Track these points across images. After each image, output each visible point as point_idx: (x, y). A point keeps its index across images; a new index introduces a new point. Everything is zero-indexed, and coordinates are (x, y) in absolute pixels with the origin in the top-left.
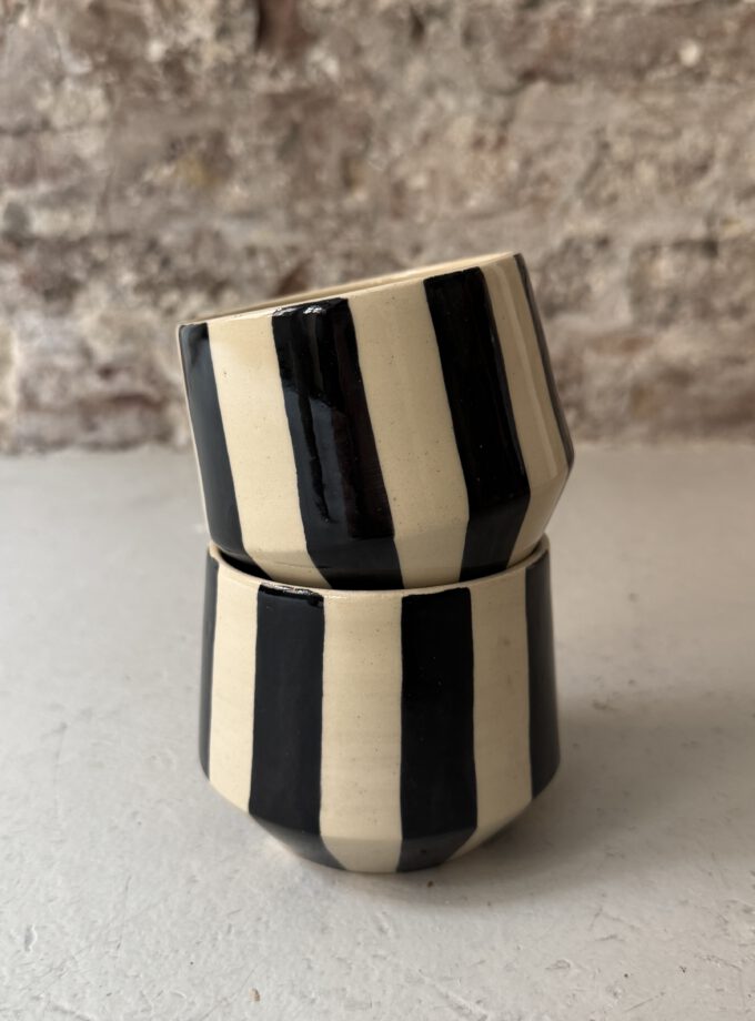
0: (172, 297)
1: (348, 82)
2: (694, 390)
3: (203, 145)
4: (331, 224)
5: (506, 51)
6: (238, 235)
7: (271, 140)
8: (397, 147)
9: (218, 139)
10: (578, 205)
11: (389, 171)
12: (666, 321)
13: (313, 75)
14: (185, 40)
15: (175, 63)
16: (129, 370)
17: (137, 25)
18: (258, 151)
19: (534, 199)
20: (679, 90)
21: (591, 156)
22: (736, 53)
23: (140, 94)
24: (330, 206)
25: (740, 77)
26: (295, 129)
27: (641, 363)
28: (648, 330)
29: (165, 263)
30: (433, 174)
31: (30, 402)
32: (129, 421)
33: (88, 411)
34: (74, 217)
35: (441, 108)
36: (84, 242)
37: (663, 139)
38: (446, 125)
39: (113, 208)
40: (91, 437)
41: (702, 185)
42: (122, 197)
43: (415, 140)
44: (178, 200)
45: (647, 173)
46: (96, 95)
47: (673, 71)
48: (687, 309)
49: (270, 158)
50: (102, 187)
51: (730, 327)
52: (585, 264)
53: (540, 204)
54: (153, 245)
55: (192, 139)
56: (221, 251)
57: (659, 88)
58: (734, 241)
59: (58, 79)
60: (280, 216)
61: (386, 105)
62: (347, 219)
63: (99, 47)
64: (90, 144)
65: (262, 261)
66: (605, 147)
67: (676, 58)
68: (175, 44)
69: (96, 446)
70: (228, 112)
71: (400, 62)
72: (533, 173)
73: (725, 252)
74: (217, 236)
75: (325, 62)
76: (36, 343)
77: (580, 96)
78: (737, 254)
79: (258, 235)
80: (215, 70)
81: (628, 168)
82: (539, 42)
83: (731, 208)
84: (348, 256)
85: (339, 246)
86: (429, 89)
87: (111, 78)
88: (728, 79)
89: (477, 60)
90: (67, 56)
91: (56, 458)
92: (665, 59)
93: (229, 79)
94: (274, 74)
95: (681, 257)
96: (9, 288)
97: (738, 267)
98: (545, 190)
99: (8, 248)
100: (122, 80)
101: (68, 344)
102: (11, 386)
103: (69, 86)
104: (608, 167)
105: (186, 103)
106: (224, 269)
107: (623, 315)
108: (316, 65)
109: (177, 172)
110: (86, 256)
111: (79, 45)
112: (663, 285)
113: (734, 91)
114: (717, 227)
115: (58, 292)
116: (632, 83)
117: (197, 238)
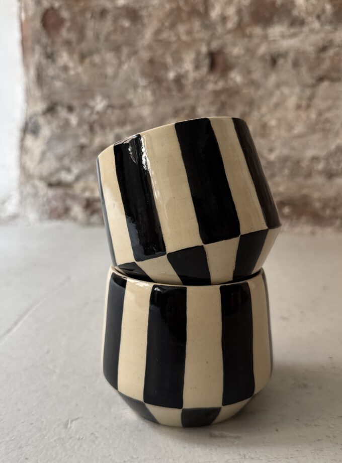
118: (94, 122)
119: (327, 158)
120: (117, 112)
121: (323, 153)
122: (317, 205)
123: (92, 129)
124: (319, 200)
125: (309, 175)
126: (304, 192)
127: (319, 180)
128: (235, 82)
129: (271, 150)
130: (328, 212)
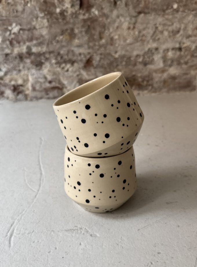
0: (64, 65)
1: (100, 16)
2: (177, 81)
3: (69, 31)
4: (97, 47)
5: (134, 7)
6: (77, 51)
7: (84, 29)
8: (111, 30)
9: (72, 30)
10: (151, 41)
11: (110, 35)
12: (170, 66)
13: (92, 14)
14: (64, 8)
15: (62, 13)
16: (55, 81)
17: (53, 5)
18: (81, 32)
19: (141, 40)
20: (173, 14)
21: (154, 30)
22: (185, 6)
23: (55, 20)
24: (97, 43)
25: (186, 11)
26: (89, 26)
27: (165, 75)
28: (167, 68)
29: (62, 57)
30: (119, 35)
31: (34, 89)
32: (55, 93)
33: (47, 91)
34: (42, 48)
35: (121, 21)
36: (44, 53)
37: (169, 25)
38: (122, 25)
39: (50, 46)
40: (48, 96)
41: (178, 35)
42: (52, 43)
43: (115, 28)
44: (64, 44)
45: (166, 33)
46: (45, 21)
47: (172, 10)
48: (175, 63)
49: (84, 33)
50: (47, 41)
51: (184, 66)
52: (153, 54)
53: (143, 41)
54: (59, 54)
55: (67, 30)
56: (74, 55)
57: (168, 14)
58: (185, 47)
59: (37, 18)
60: (86, 46)
61: (109, 20)
62: (101, 46)
63: (46, 10)
64: (44, 32)
65: (82, 56)
66: (157, 28)
67: (172, 7)
68: (62, 9)
69: (49, 98)
70: (74, 24)
71: (111, 11)
72: (141, 34)
73: (183, 50)
74: (73, 51)
75: (95, 12)
76: (34, 76)
77: (151, 17)
78: (186, 50)
79: (81, 50)
80: (71, 14)
81: (162, 32)
82: (142, 5)
83: (185, 40)
84: (101, 54)
85: (99, 52)
86: (118, 17)
87: (48, 17)
88: (184, 11)
89: (128, 10)
90: (39, 13)
91: (40, 101)
92: (170, 7)
93: (74, 16)
94: (84, 15)
95: (174, 52)
96: (28, 64)
97: (186, 53)
98: (144, 38)
99: (27, 56)
100: (51, 17)
101: (41, 76)
102: (29, 85)
103: (39, 19)
104: (157, 32)
105: (65, 22)
106: (74, 58)
107: (161, 65)
108: (93, 12)
109: (63, 37)
110: (44, 57)
111: (41, 10)
112: (170, 58)
113: (185, 14)
114: (182, 44)
115: (39, 65)
116: (163, 13)
117: (68, 52)
118: (12, 39)
119: (144, 55)
120: (26, 32)
121: (141, 53)
122: (140, 80)
123: (11, 43)
124: (141, 77)
125: (135, 65)
126: (134, 73)
127: (140, 67)
128: (95, 14)
129: (116, 52)
130: (145, 83)
